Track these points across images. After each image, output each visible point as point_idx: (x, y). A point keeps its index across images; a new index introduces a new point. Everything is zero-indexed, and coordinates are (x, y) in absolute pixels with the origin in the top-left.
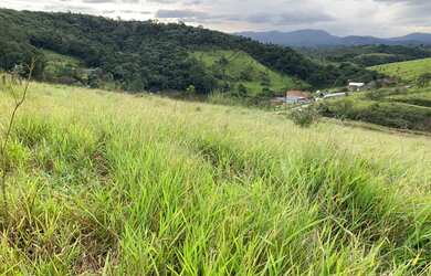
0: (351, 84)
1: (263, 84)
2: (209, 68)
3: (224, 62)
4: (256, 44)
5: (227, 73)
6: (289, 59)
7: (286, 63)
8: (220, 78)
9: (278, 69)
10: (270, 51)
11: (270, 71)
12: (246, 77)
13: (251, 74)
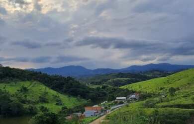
0: (117, 98)
1: (57, 104)
2: (13, 96)
3: (25, 90)
4: (45, 75)
5: (28, 98)
6: (71, 85)
7: (70, 88)
8: (24, 102)
9: (65, 92)
10: (57, 80)
11: (60, 94)
12: (43, 100)
13: (47, 97)
